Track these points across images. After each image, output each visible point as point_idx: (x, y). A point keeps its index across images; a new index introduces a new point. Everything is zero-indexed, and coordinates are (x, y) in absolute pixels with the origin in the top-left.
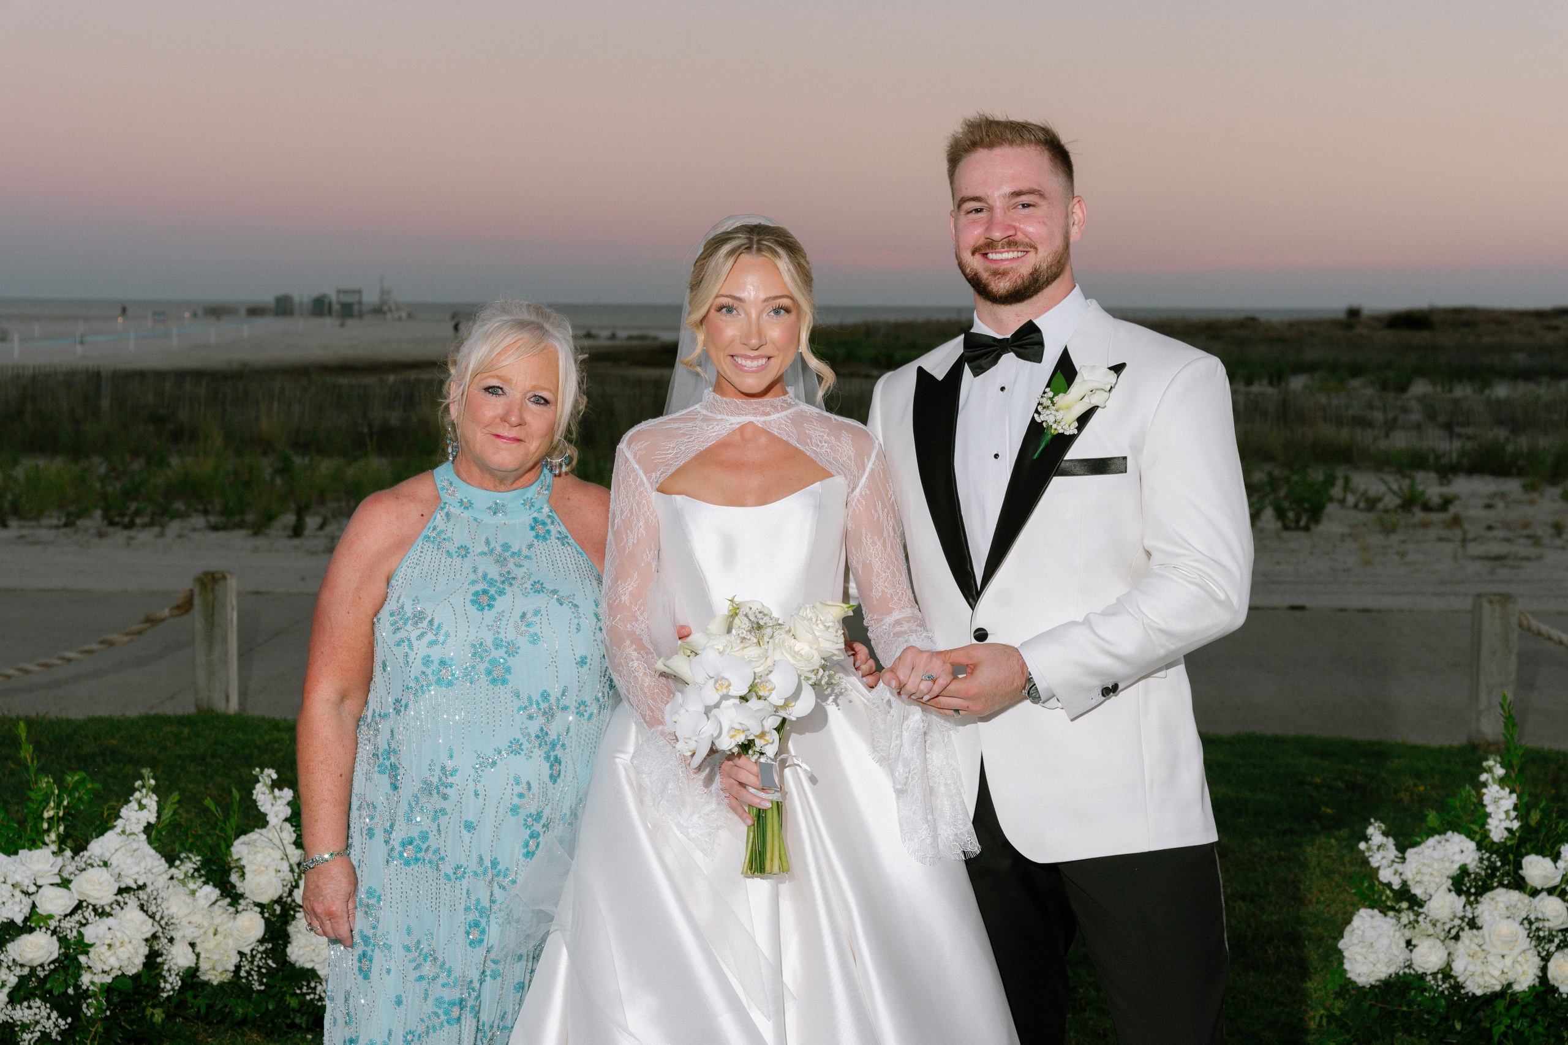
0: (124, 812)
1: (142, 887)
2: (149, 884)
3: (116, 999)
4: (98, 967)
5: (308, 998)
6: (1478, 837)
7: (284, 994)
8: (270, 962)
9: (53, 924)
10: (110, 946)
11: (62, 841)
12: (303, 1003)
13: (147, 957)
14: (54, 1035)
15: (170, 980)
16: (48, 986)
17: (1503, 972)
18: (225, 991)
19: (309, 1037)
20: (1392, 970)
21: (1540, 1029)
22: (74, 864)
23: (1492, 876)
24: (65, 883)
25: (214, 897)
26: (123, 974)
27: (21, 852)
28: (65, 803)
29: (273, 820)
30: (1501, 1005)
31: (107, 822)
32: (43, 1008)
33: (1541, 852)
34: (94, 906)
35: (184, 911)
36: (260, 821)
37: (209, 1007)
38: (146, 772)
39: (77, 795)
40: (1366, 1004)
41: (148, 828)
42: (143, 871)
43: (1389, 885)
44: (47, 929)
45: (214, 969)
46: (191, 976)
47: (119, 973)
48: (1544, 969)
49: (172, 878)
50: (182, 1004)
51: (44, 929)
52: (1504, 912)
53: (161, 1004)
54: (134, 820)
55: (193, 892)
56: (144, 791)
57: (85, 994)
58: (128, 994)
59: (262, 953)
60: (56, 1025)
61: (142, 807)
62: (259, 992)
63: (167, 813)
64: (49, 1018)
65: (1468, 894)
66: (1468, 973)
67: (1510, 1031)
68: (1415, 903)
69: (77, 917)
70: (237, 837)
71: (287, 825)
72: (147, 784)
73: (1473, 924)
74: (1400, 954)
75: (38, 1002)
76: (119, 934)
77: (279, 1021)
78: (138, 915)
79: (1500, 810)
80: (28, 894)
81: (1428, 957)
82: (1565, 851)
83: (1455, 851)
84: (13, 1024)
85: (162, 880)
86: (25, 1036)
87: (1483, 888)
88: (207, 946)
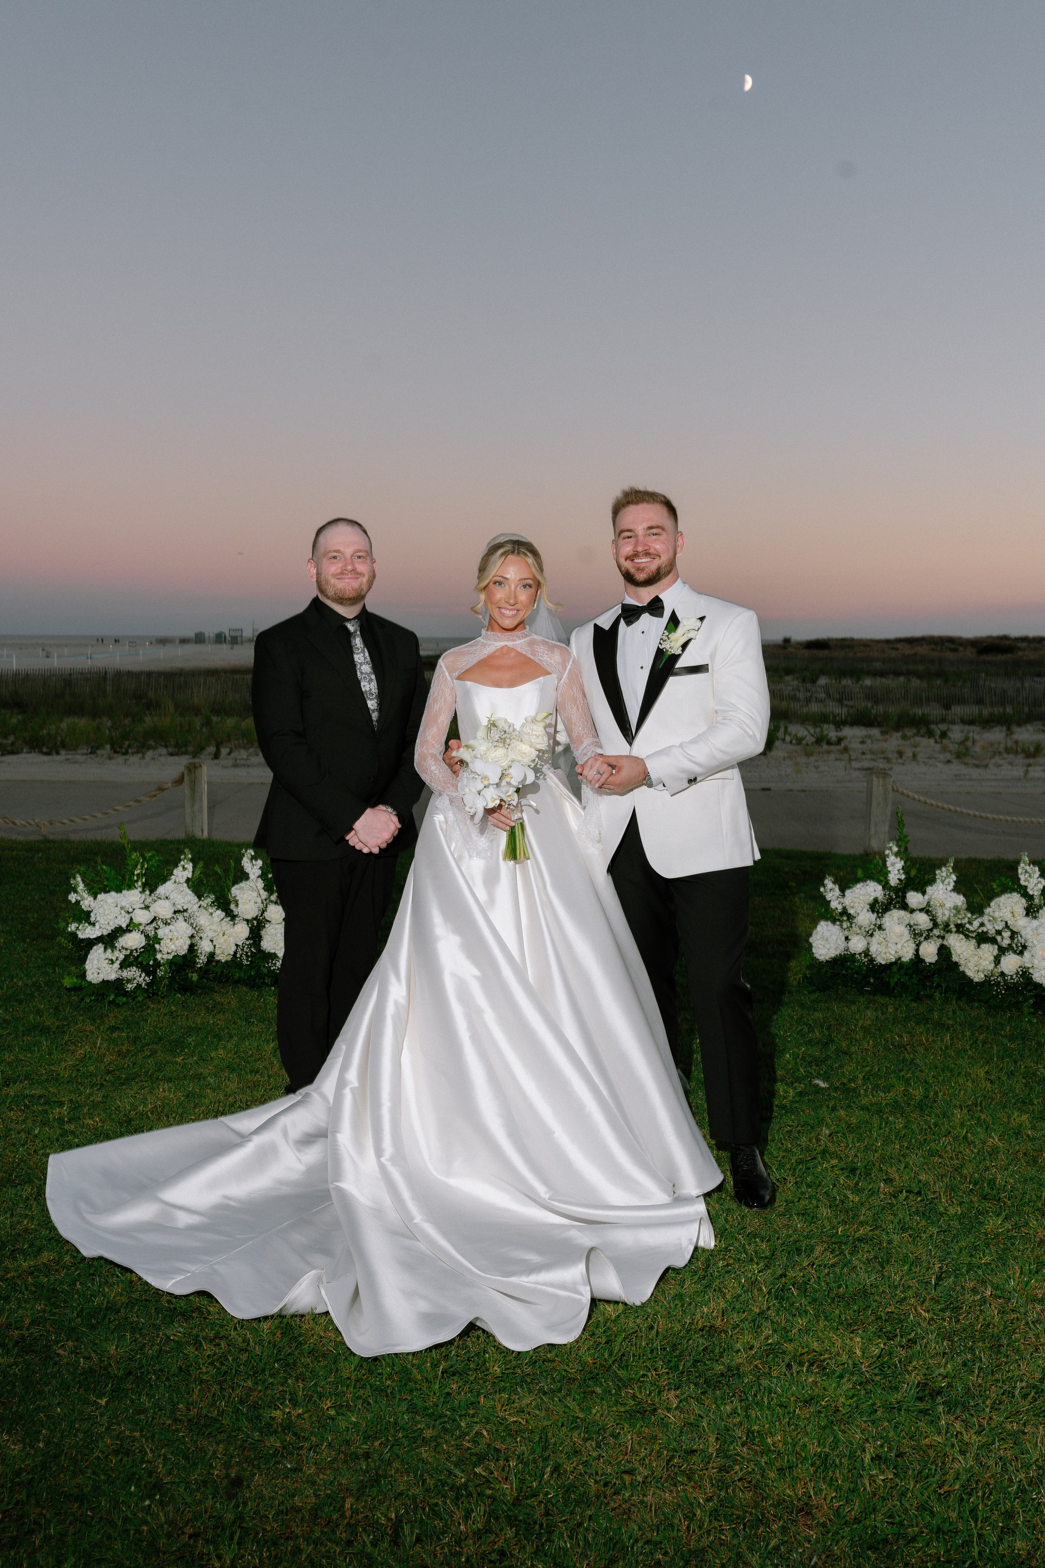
0: (175, 872)
1: (186, 911)
2: (189, 909)
4: (165, 950)
5: (268, 967)
6: (884, 883)
7: (260, 966)
8: (252, 949)
9: (141, 928)
10: (171, 940)
11: (144, 886)
12: (269, 971)
13: (189, 946)
14: (143, 985)
15: (201, 958)
16: (140, 960)
17: (896, 952)
18: (229, 965)
20: (838, 953)
22: (151, 898)
23: (890, 903)
24: (147, 907)
25: (222, 916)
26: (178, 955)
27: (124, 891)
28: (145, 867)
29: (252, 876)
30: (895, 969)
31: (167, 876)
32: (137, 971)
33: (916, 890)
34: (162, 919)
35: (207, 923)
36: (245, 876)
37: (222, 972)
38: (186, 851)
39: (150, 863)
40: (823, 971)
41: (188, 881)
42: (186, 902)
43: (837, 909)
44: (139, 931)
45: (223, 953)
46: (212, 955)
47: (176, 954)
48: (917, 950)
49: (200, 907)
50: (207, 971)
51: (137, 931)
52: (897, 921)
53: (196, 971)
54: (180, 876)
55: (211, 914)
56: (186, 861)
57: (157, 964)
58: (180, 965)
59: (248, 945)
60: (144, 980)
61: (184, 869)
62: (247, 964)
63: (198, 873)
64: (140, 976)
65: (878, 912)
66: (878, 953)
68: (850, 917)
69: (154, 925)
70: (233, 885)
71: (260, 879)
72: (187, 857)
73: (880, 927)
74: (842, 944)
75: (135, 968)
76: (175, 934)
77: (256, 980)
78: (184, 925)
79: (895, 869)
80: (128, 913)
81: (857, 945)
82: (929, 889)
83: (872, 890)
84: (122, 980)
85: (196, 907)
86: (129, 986)
87: (886, 909)
88: (219, 941)
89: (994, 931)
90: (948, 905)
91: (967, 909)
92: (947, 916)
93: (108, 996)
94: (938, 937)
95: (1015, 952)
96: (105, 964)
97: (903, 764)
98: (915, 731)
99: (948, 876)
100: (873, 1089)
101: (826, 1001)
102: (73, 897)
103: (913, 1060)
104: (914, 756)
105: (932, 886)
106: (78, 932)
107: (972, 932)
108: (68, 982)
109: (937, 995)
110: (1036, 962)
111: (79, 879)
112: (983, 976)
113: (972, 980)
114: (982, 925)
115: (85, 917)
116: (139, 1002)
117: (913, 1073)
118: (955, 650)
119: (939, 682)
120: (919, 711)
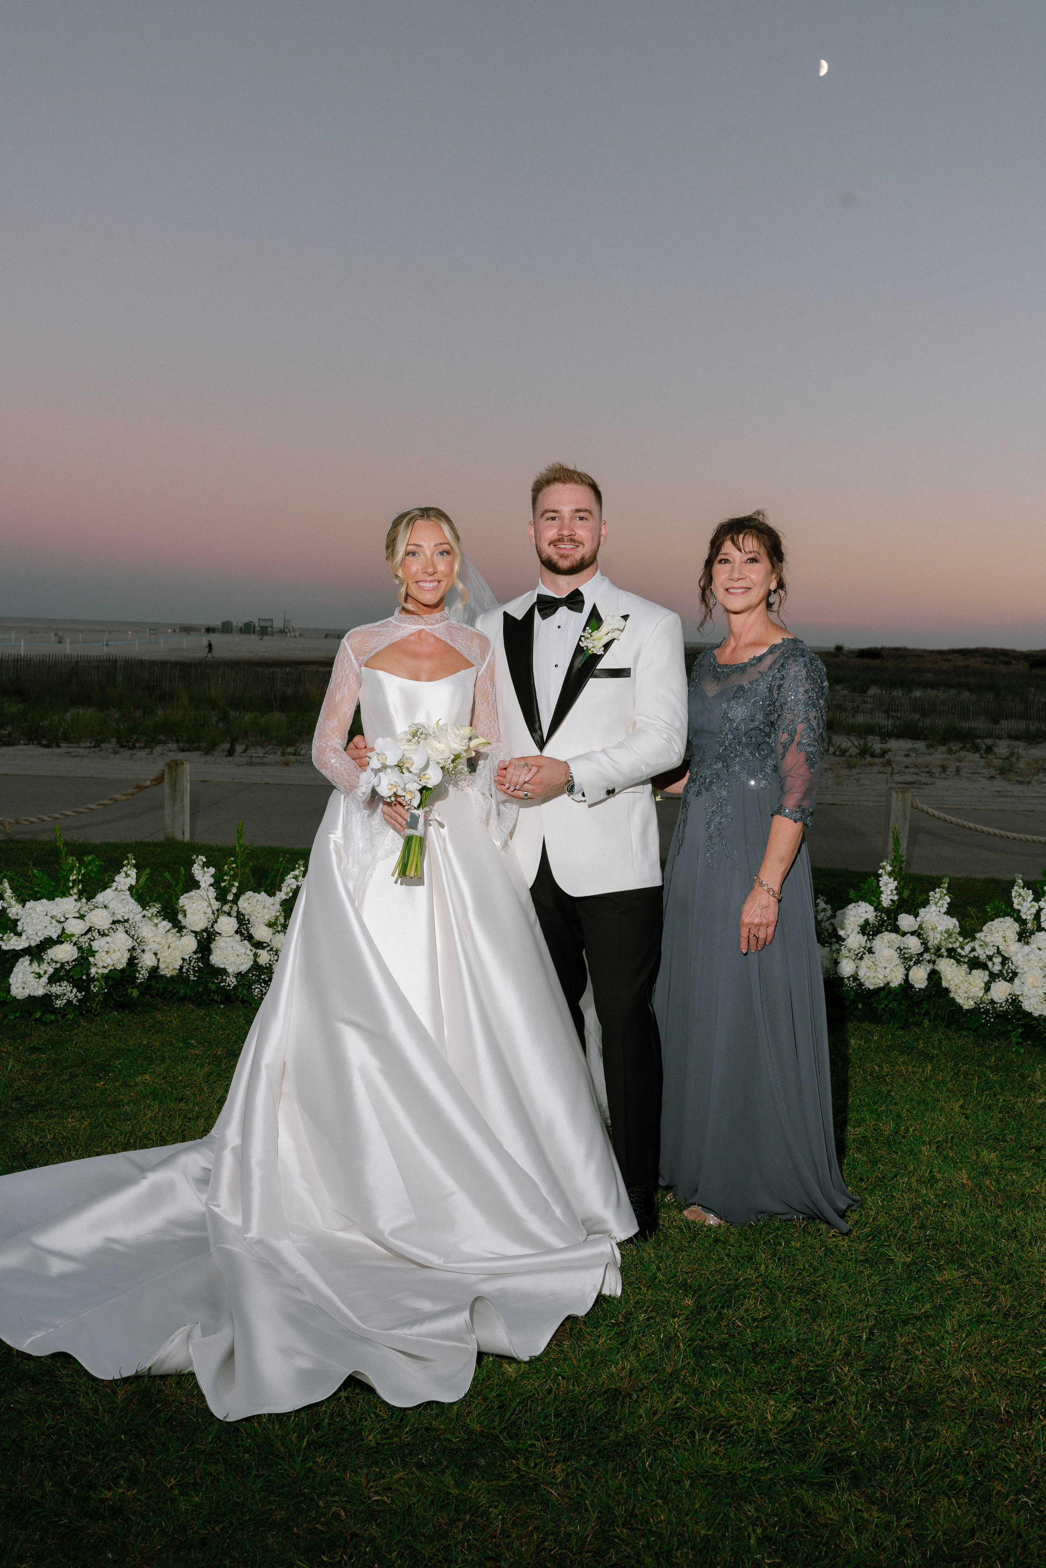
0: (117, 878)
1: (127, 921)
2: (131, 919)
3: (110, 983)
4: (100, 964)
5: (222, 985)
6: (875, 904)
7: (208, 982)
8: (200, 964)
9: (74, 939)
10: (107, 952)
11: (81, 894)
12: (219, 988)
13: (129, 959)
14: (74, 1001)
15: (142, 972)
16: (71, 974)
17: (885, 977)
18: (174, 981)
19: (222, 1006)
21: (903, 1007)
22: (87, 906)
23: (882, 925)
24: (82, 917)
25: (168, 928)
26: (115, 969)
27: (56, 899)
28: (83, 872)
29: (203, 885)
30: (883, 994)
31: (107, 883)
32: (68, 986)
33: (908, 912)
34: (99, 930)
35: (151, 935)
36: (196, 885)
37: (165, 988)
38: (130, 855)
39: (90, 868)
41: (131, 888)
42: (127, 911)
43: (827, 930)
44: (71, 942)
45: (168, 968)
46: (155, 970)
47: (113, 968)
48: (907, 975)
49: (144, 916)
50: (149, 987)
51: (69, 942)
52: (887, 944)
53: (137, 987)
54: (122, 883)
55: (156, 925)
56: (129, 867)
57: (93, 980)
58: (118, 980)
59: (195, 959)
60: (76, 996)
61: (127, 876)
62: (193, 981)
63: (142, 880)
64: (71, 992)
65: (868, 935)
66: (866, 977)
67: (887, 1009)
68: (840, 939)
69: (89, 936)
70: (182, 895)
71: (211, 888)
72: (130, 863)
73: (870, 951)
75: (66, 983)
76: (112, 946)
77: (204, 997)
78: (124, 936)
79: (888, 889)
80: (60, 922)
81: (846, 968)
82: (922, 911)
83: (863, 911)
84: (51, 996)
85: (138, 917)
86: (58, 1002)
87: (877, 931)
88: (163, 954)
89: (985, 956)
90: (940, 929)
91: (960, 934)
92: (939, 939)
93: (34, 1013)
94: (929, 961)
95: (1006, 980)
96: (31, 978)
97: (946, 779)
98: (961, 745)
99: (941, 898)
103: (890, 1091)
104: (958, 771)
105: (925, 907)
106: (2, 943)
107: (962, 956)
109: (926, 1023)
110: (1026, 989)
111: (6, 884)
112: (972, 1003)
113: (962, 1007)
114: (973, 950)
115: (11, 926)
116: (69, 1019)
117: (887, 1106)
118: (1008, 664)
119: (991, 696)
120: (966, 725)
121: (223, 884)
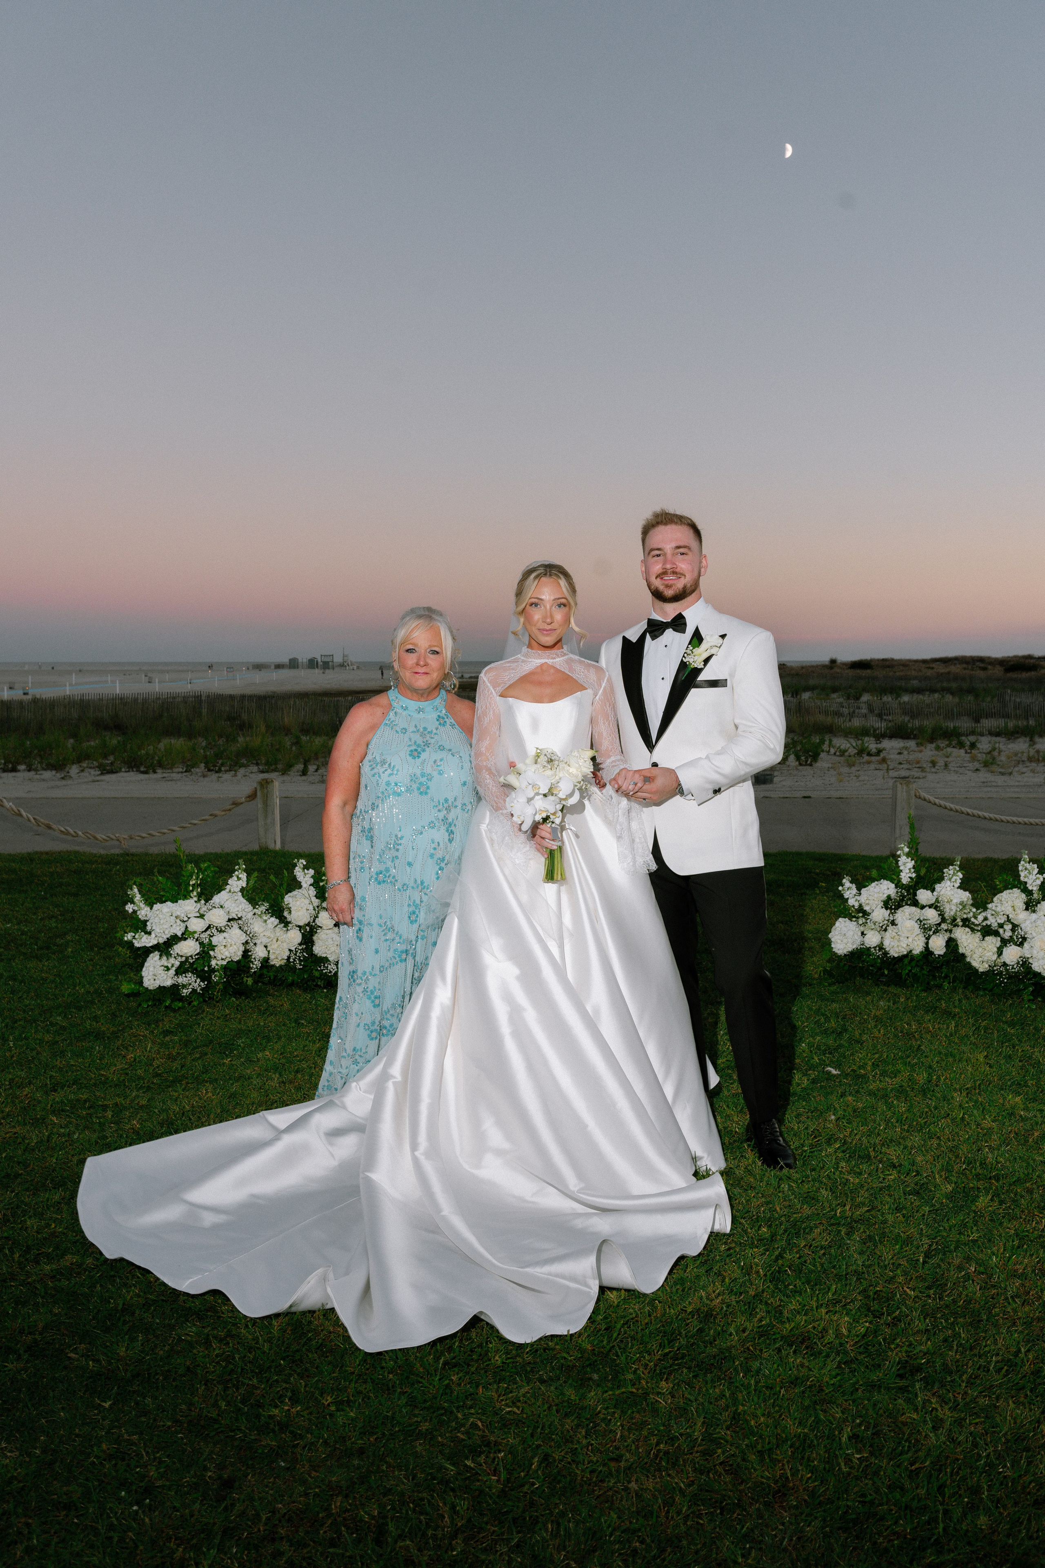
0: (230, 882)
1: (240, 919)
2: (244, 916)
3: (229, 973)
4: (219, 957)
5: (324, 971)
6: (896, 882)
7: (312, 970)
8: (305, 954)
9: (196, 936)
10: (225, 946)
11: (199, 896)
12: (322, 974)
13: (244, 952)
14: (198, 990)
15: (255, 963)
16: (195, 966)
17: (908, 945)
18: (283, 969)
19: (325, 990)
20: (855, 947)
21: (925, 972)
22: (206, 907)
23: (903, 900)
24: (202, 916)
25: (276, 923)
26: (232, 960)
27: (179, 901)
28: (201, 877)
29: (304, 885)
30: (906, 961)
31: (222, 886)
32: (193, 977)
33: (926, 888)
34: (216, 927)
35: (262, 930)
36: (299, 886)
37: (275, 977)
39: (207, 874)
40: (842, 964)
41: (242, 890)
42: (240, 910)
43: (853, 906)
44: (194, 938)
45: (277, 958)
46: (266, 960)
47: (230, 960)
48: (927, 944)
49: (255, 914)
50: (261, 976)
51: (192, 939)
52: (908, 917)
53: (251, 976)
54: (235, 885)
55: (265, 921)
56: (240, 871)
57: (213, 971)
58: (235, 970)
59: (301, 950)
60: (199, 985)
61: (239, 879)
62: (300, 969)
63: (252, 882)
64: (196, 982)
65: (891, 909)
66: (891, 946)
67: (911, 974)
68: (865, 914)
69: (208, 932)
70: (287, 894)
71: (312, 888)
72: (241, 868)
73: (893, 923)
74: (858, 939)
75: (190, 974)
76: (229, 941)
77: (310, 983)
78: (238, 931)
79: (907, 868)
80: (184, 921)
81: (872, 939)
82: (938, 887)
83: (885, 889)
84: (178, 985)
85: (250, 915)
86: (184, 991)
87: (899, 906)
88: (273, 947)
89: (996, 924)
91: (972, 905)
92: (954, 911)
93: (164, 1001)
94: (946, 931)
95: (1016, 944)
96: (161, 971)
97: (936, 773)
98: (947, 742)
99: (954, 874)
100: (881, 1075)
101: (844, 993)
102: (129, 908)
103: (920, 1046)
104: (946, 765)
105: (940, 883)
106: (134, 941)
107: (976, 925)
108: (126, 988)
110: (1035, 952)
111: (136, 890)
112: (987, 966)
113: (977, 971)
114: (986, 919)
115: (141, 926)
116: (194, 1006)
117: (919, 1058)
118: (985, 669)
119: (970, 698)
120: (951, 725)
121: (321, 884)
